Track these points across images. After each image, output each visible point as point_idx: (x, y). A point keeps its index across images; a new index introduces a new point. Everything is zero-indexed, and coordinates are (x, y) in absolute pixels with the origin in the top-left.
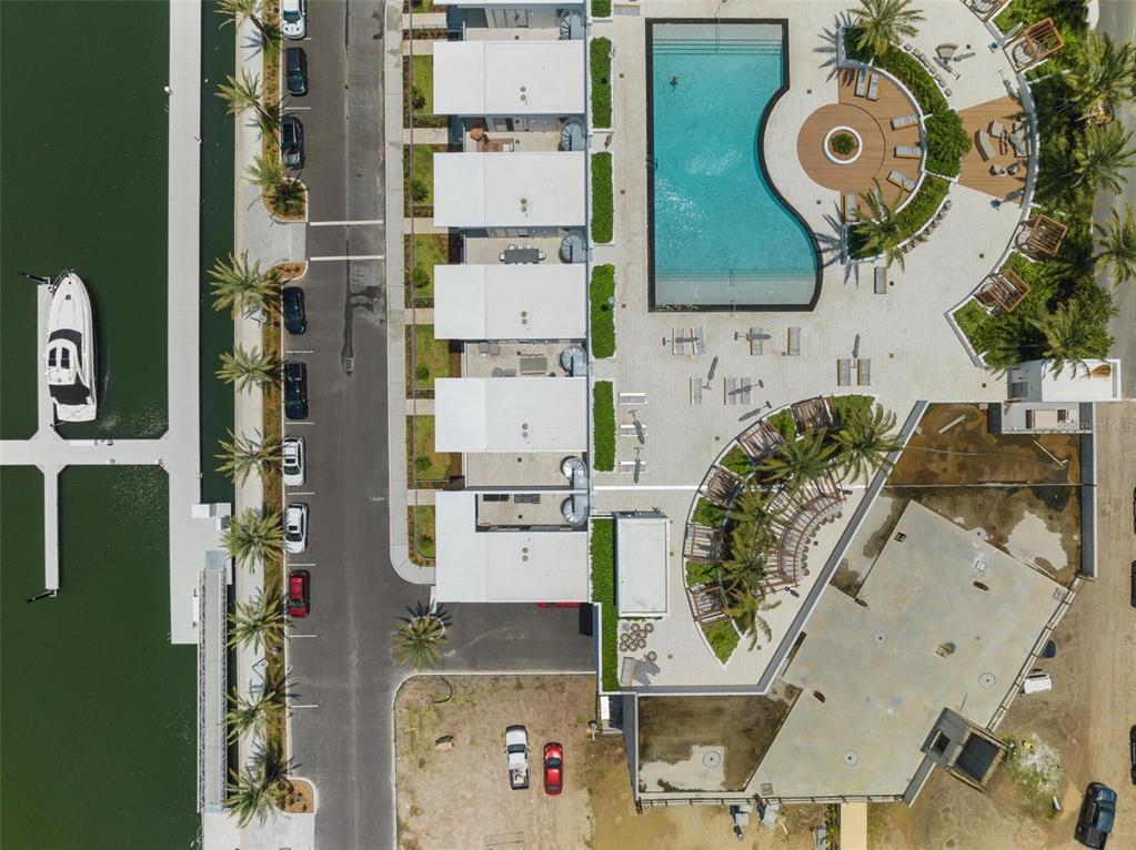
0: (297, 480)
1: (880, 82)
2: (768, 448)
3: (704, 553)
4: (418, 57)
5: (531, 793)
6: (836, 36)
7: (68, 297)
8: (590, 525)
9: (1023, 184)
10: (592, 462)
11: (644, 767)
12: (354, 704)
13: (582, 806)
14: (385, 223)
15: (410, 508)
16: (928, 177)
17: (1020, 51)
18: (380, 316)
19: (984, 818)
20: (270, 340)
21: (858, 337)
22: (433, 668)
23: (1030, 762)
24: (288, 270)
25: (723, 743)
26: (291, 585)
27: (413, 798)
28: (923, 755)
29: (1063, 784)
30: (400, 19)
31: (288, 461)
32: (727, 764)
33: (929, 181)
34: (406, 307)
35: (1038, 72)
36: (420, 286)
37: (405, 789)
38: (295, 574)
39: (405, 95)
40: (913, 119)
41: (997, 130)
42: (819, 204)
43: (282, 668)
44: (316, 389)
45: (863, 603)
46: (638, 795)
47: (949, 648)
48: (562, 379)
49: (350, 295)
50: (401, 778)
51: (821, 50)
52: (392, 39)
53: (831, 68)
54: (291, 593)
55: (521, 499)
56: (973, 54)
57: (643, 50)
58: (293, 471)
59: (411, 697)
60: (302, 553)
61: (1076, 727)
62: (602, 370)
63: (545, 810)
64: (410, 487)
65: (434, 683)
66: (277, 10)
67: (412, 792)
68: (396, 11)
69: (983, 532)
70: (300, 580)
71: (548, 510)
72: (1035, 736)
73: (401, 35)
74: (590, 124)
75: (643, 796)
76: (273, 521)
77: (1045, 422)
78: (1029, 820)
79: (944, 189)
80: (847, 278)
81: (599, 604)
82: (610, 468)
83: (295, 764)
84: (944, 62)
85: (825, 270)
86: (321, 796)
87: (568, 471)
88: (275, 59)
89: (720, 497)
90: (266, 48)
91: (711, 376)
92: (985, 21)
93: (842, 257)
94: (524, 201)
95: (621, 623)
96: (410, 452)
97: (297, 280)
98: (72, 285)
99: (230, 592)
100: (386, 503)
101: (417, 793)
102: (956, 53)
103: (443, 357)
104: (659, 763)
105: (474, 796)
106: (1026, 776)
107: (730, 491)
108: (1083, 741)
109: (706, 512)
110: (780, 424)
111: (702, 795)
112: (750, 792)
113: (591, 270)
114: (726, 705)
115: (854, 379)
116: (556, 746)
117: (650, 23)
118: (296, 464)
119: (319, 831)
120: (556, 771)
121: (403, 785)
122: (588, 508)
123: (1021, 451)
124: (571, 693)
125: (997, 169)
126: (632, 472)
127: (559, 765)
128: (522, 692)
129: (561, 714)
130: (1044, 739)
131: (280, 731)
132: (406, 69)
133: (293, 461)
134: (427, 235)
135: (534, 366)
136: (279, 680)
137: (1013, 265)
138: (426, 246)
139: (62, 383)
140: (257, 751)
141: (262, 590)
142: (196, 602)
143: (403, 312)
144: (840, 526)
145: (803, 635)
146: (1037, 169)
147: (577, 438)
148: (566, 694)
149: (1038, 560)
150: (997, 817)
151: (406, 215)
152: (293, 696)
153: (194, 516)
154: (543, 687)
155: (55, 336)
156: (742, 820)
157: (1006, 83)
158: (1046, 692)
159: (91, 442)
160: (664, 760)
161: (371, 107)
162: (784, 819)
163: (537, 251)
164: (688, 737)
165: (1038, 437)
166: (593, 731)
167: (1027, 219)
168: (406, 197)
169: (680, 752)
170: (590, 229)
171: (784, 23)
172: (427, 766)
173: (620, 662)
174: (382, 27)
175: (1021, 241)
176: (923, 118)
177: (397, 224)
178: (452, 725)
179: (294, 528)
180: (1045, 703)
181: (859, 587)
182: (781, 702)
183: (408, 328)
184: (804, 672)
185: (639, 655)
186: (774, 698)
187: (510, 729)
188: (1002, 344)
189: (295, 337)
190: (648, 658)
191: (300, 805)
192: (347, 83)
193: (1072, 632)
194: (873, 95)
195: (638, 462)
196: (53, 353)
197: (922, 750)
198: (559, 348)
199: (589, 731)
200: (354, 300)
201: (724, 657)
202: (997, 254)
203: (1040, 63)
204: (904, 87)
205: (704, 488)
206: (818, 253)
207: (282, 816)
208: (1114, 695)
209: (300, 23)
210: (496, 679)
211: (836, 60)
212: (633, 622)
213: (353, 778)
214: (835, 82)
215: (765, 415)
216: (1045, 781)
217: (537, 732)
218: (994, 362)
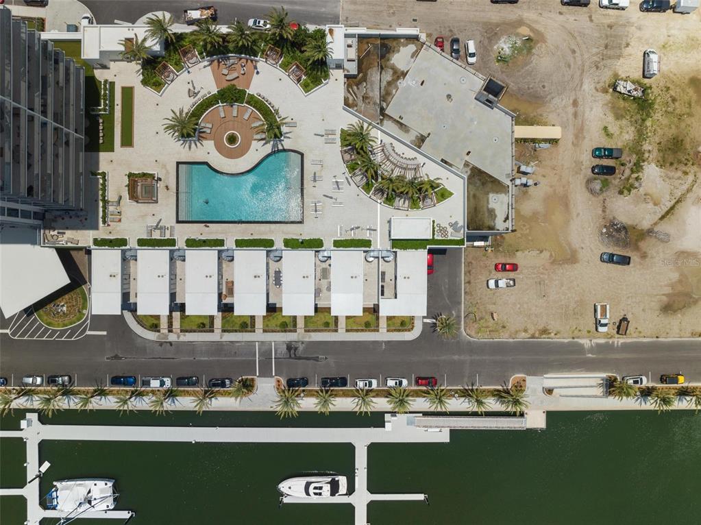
0: (374, 382)
1: (204, 123)
2: (363, 174)
3: (407, 202)
4: (181, 326)
5: (518, 278)
6: (184, 141)
7: (290, 488)
8: (394, 250)
9: (249, 61)
10: (367, 249)
11: (498, 228)
12: (476, 357)
13: (524, 254)
14: (258, 342)
15: (388, 331)
16: (246, 103)
17: (191, 61)
18: (300, 344)
19: (532, 72)
20: (310, 394)
21: (315, 134)
22: (460, 321)
23: (507, 50)
24: (279, 385)
25: (488, 194)
26: (421, 385)
27: (520, 331)
28: (495, 108)
29: (517, 35)
30: (163, 333)
31: (366, 386)
32: (497, 193)
33: (248, 103)
34: (296, 332)
35: (201, 54)
36: (287, 325)
37: (516, 335)
38: (417, 383)
39: (199, 332)
40: (221, 109)
41: (225, 72)
42: (258, 150)
43: (459, 390)
44: (334, 373)
45: (429, 134)
46: (510, 231)
47: (449, 96)
48: (332, 261)
49: (290, 357)
50: (510, 337)
51: (190, 148)
52: (172, 337)
53: (197, 143)
54: (425, 385)
55: (383, 279)
56: (192, 81)
57: (190, 225)
58: (370, 384)
59: (473, 332)
60: (408, 381)
61: (491, 28)
62: (328, 244)
63: (525, 271)
64: (378, 331)
65: (467, 321)
66: (158, 390)
67: (517, 332)
68: (159, 336)
69: (399, 81)
70: (420, 381)
71: (388, 268)
72: (495, 47)
73: (170, 333)
74: (223, 248)
75: (510, 229)
76: (393, 392)
77: (353, 53)
78: (534, 51)
79: (252, 96)
80: (289, 138)
81: (428, 247)
82: (370, 241)
83: (504, 385)
84: (196, 94)
85: (285, 148)
86: (518, 373)
87: (372, 259)
88: (181, 391)
89: (383, 195)
90: (176, 396)
91: (331, 198)
92: (177, 76)
93: (280, 141)
94: (255, 277)
95: (436, 237)
96: (362, 330)
97: (283, 382)
98: (284, 486)
99: (426, 414)
100: (385, 342)
101: (518, 329)
102: (192, 89)
103: (321, 315)
104: (496, 222)
105: (519, 303)
106: (514, 51)
107: (380, 191)
108: (498, 25)
109: (389, 200)
110: (352, 168)
111: (510, 204)
112: (509, 183)
113: (286, 249)
114: (472, 193)
115: (333, 137)
116: (496, 266)
117: (178, 222)
118: (367, 382)
119: (534, 374)
120: (507, 266)
121: (514, 336)
122: (387, 251)
123: (365, 63)
124: (473, 259)
125: (243, 72)
126: (372, 232)
127: (504, 265)
128: (472, 281)
129: (482, 263)
130: (497, 43)
131: (489, 391)
132: (187, 331)
133: (366, 383)
134: (264, 322)
135: (325, 274)
136: (465, 391)
137: (285, 67)
138: (268, 323)
139: (329, 489)
140: (498, 403)
141: (424, 399)
142: (430, 430)
143: (299, 334)
144: (395, 143)
145: (442, 160)
146: (243, 55)
147: (357, 255)
148: (473, 261)
149: (412, 57)
150: (532, 65)
151: (254, 331)
152: (473, 385)
153: (390, 430)
154: (469, 272)
155: (308, 493)
156: (530, 182)
157: (205, 67)
158: (475, 43)
159: (356, 478)
160: (495, 219)
161: (204, 348)
162: (531, 163)
163: (275, 271)
164: (485, 209)
165: (359, 57)
166: (490, 250)
167: (264, 60)
168: (246, 332)
169: (492, 213)
170: (268, 249)
171: (178, 163)
172: (505, 325)
173: (453, 238)
174: (166, 342)
175: (274, 62)
176: (220, 104)
177: (258, 336)
178: (486, 313)
179: (396, 383)
180: (480, 42)
181: (422, 135)
182: (471, 169)
183: (305, 331)
184: (458, 160)
185: (450, 230)
186: (469, 172)
187: (488, 287)
188: (319, 73)
189: (309, 382)
190: (451, 226)
191: (522, 382)
192: (192, 359)
193: (448, 29)
194: (210, 126)
195: (368, 229)
196: (315, 494)
197: (492, 109)
198: (318, 262)
199: (490, 251)
200: (293, 356)
201: (451, 194)
202: (280, 73)
203: (197, 53)
204: (207, 112)
205: (379, 201)
206: (279, 151)
207: (527, 392)
208: (476, 11)
209: (165, 379)
210: (465, 293)
211: (194, 141)
212: (436, 232)
213: (510, 358)
214: (205, 142)
215: (348, 175)
216: (516, 43)
217: (490, 275)
218: (327, 77)
